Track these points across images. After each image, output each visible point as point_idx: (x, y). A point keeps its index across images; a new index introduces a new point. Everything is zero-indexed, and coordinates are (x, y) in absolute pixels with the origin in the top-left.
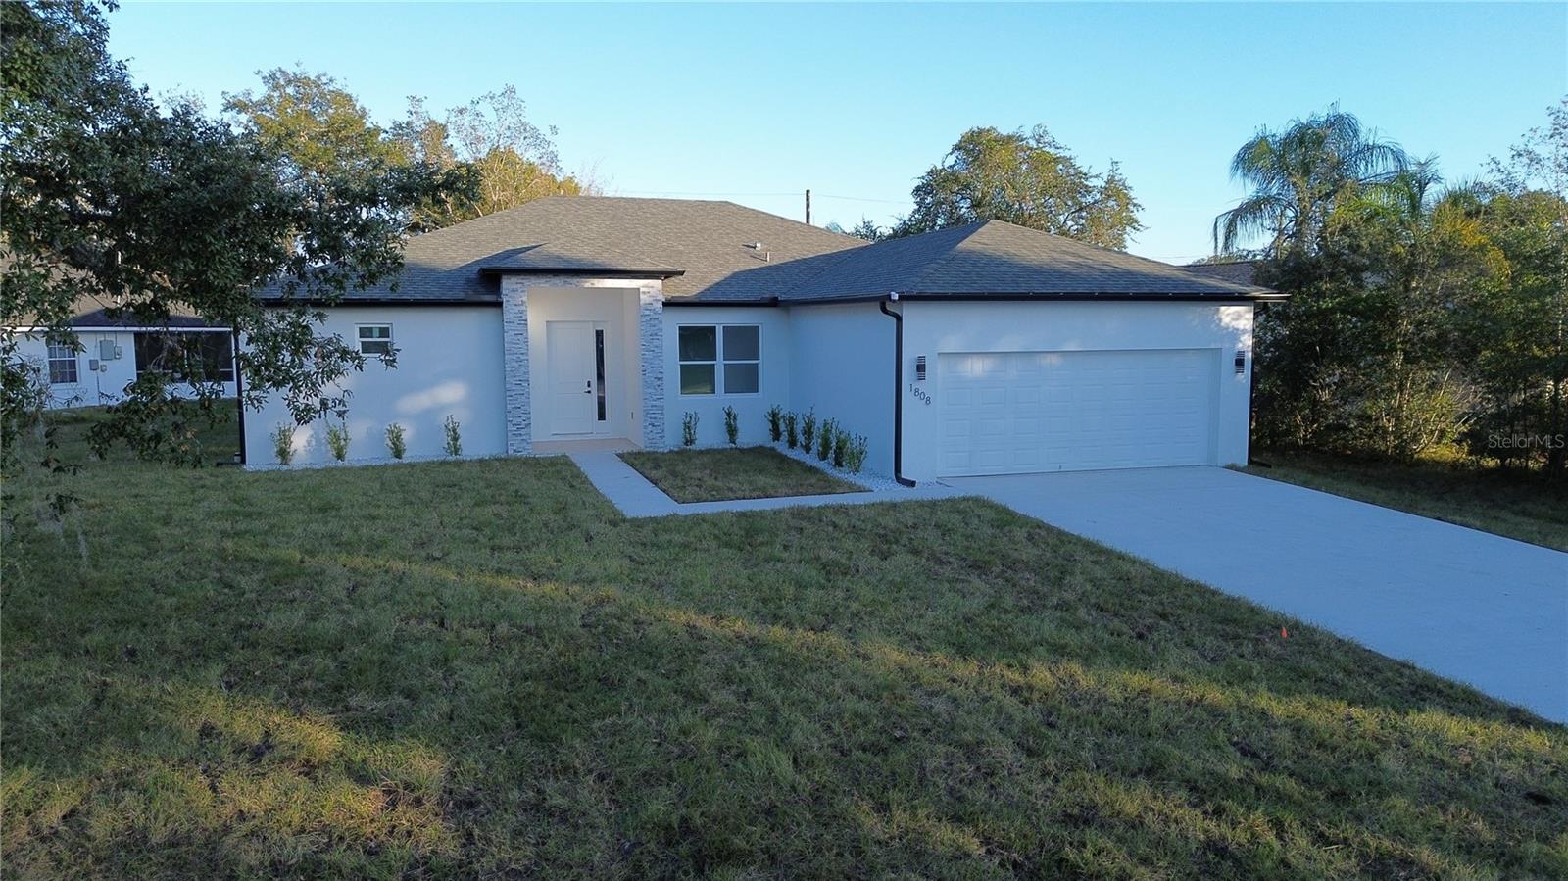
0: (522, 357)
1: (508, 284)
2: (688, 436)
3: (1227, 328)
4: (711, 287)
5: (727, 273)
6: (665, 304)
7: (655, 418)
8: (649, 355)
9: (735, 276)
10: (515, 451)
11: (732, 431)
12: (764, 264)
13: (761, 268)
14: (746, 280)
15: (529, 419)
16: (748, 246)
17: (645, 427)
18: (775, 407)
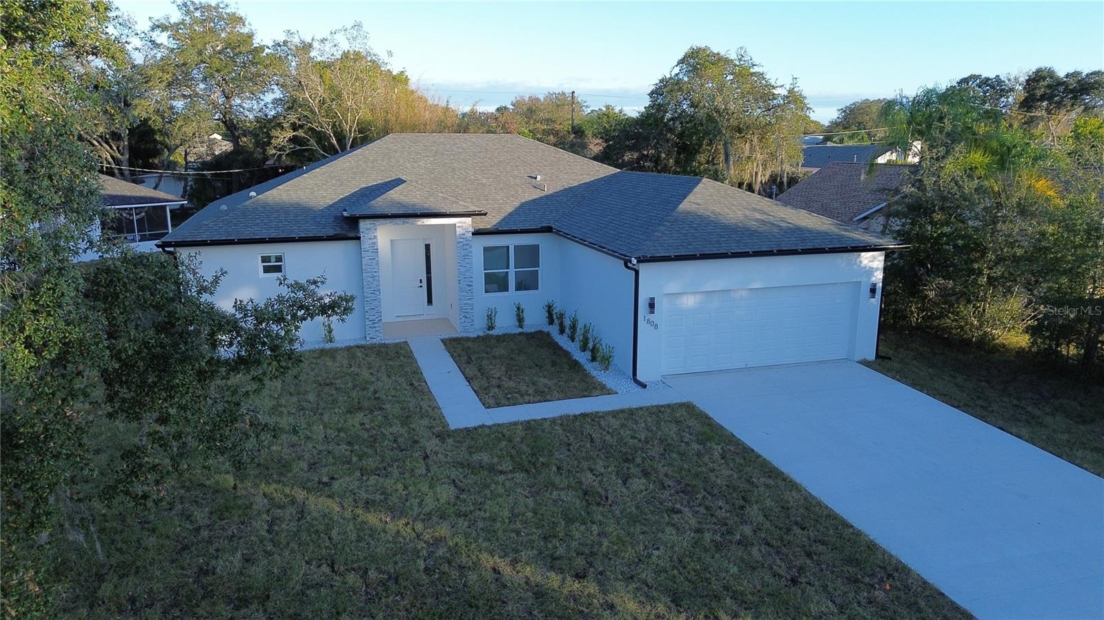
0: (375, 274)
1: (363, 225)
2: (490, 324)
3: (866, 268)
4: (506, 217)
5: (517, 204)
6: (473, 234)
7: (467, 312)
8: (463, 269)
9: (522, 205)
10: (371, 338)
11: (520, 320)
12: (542, 194)
13: (541, 198)
14: (529, 210)
15: (381, 316)
16: (531, 177)
17: (461, 319)
18: (550, 301)
